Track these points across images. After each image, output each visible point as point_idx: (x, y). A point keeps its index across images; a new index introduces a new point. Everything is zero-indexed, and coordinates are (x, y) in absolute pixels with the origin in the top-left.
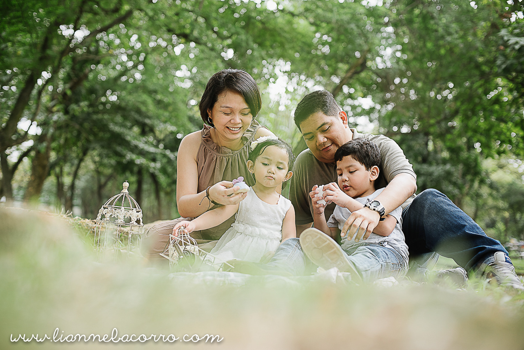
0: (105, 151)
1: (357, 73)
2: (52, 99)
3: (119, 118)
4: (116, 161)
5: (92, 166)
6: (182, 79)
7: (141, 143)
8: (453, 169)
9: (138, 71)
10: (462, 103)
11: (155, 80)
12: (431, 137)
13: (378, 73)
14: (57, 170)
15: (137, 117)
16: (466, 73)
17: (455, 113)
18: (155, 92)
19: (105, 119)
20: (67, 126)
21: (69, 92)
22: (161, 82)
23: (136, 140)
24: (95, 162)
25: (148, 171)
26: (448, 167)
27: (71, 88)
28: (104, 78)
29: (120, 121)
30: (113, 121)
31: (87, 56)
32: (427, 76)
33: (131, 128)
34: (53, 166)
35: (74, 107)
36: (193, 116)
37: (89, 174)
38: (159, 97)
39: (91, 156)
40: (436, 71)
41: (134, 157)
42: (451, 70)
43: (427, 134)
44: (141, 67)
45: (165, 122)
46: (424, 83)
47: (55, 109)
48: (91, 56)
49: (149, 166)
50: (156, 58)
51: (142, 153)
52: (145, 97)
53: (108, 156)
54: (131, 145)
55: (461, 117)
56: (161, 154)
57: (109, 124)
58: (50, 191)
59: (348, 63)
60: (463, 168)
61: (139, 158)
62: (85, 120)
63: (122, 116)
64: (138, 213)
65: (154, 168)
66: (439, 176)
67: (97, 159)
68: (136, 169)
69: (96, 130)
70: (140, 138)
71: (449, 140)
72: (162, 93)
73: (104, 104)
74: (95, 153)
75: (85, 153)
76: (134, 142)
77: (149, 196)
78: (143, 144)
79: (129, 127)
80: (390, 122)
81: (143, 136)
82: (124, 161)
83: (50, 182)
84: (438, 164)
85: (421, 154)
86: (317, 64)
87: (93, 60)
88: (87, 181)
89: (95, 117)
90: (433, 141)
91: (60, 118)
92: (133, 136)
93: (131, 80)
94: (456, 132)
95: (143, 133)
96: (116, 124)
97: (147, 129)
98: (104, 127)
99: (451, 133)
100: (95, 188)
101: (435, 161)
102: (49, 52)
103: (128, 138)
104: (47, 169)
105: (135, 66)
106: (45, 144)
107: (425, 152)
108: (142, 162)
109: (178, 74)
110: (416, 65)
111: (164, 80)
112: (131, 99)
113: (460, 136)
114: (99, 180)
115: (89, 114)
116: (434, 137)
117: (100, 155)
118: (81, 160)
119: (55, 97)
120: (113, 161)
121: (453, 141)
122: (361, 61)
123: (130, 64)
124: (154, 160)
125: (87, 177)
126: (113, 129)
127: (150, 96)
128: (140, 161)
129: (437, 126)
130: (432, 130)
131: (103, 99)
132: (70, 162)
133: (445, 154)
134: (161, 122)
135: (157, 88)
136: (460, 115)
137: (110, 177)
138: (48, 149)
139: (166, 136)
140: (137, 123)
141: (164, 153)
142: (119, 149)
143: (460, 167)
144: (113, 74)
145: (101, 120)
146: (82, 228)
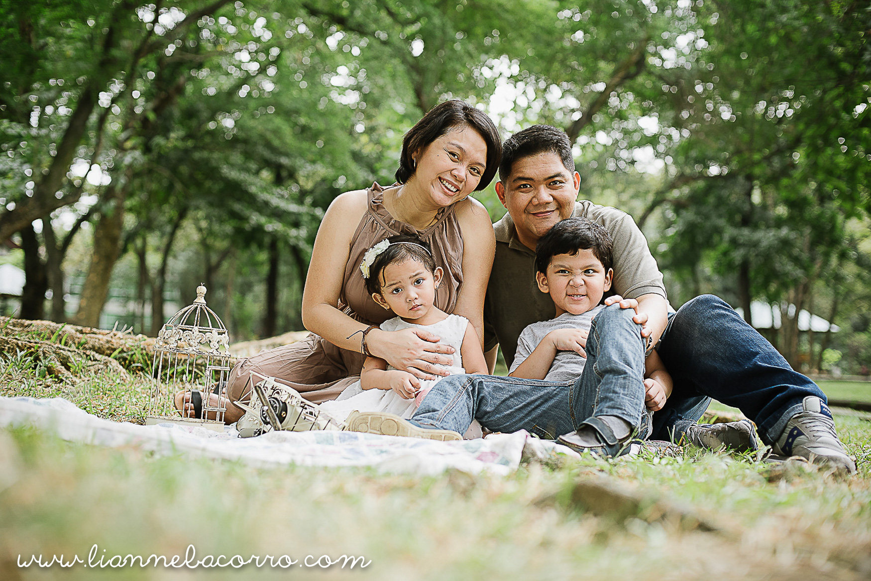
0: (216, 212)
1: (631, 77)
2: (125, 127)
3: (237, 157)
4: (234, 228)
5: (196, 236)
6: (342, 90)
7: (275, 198)
8: (793, 235)
9: (268, 78)
10: (808, 125)
11: (295, 93)
12: (756, 182)
13: (663, 76)
14: (139, 242)
15: (267, 154)
16: (814, 76)
17: (796, 143)
18: (297, 112)
19: (213, 158)
20: (150, 172)
21: (152, 116)
22: (305, 95)
23: (265, 193)
24: (200, 230)
25: (286, 242)
26: (784, 232)
27: (156, 110)
28: (211, 91)
29: (239, 162)
30: (227, 161)
31: (180, 56)
32: (747, 82)
33: (257, 173)
34: (131, 237)
35: (159, 140)
36: (360, 151)
37: (192, 248)
38: (303, 120)
39: (194, 219)
40: (764, 73)
41: (263, 220)
42: (788, 71)
43: (750, 178)
44: (272, 71)
45: (313, 162)
46: (743, 92)
47: (129, 144)
48: (189, 56)
49: (288, 234)
50: (296, 56)
51: (278, 214)
52: (279, 122)
53: (221, 221)
54: (258, 201)
55: (806, 148)
56: (308, 214)
57: (221, 166)
58: (126, 278)
59: (614, 60)
60: (811, 232)
61: (270, 223)
62: (180, 161)
63: (241, 153)
64: (220, 336)
65: (297, 238)
66: (770, 247)
67: (204, 224)
68: (267, 240)
69: (199, 176)
70: (272, 189)
71: (786, 187)
72: (308, 115)
73: (211, 133)
74: (200, 214)
75: (182, 215)
76: (262, 195)
77: (289, 285)
78: (277, 199)
79: (253, 171)
80: (687, 157)
81: (277, 186)
82: (247, 227)
83: (127, 263)
84: (768, 227)
85: (739, 210)
86: (563, 62)
87: (191, 61)
88: (189, 260)
89: (197, 155)
90: (761, 187)
91: (135, 159)
92: (261, 187)
93: (255, 94)
94: (797, 174)
95: (279, 181)
96: (232, 166)
97: (284, 174)
98: (213, 173)
99: (789, 176)
100: (203, 271)
101: (763, 222)
102: (116, 53)
103: (253, 189)
104: (121, 243)
105: (262, 70)
106: (113, 203)
107: (746, 207)
108: (276, 228)
109: (336, 81)
110: (729, 62)
111: (311, 93)
112: (257, 125)
113: (805, 180)
114: (208, 260)
115: (186, 151)
116: (761, 182)
117: (208, 217)
118: (176, 226)
119: (130, 125)
120: (228, 228)
121: (792, 188)
122: (635, 58)
123: (254, 67)
124: (296, 225)
125: (189, 253)
126: (228, 175)
127: (286, 120)
128: (273, 226)
129: (765, 165)
130: (757, 171)
131: (211, 125)
132: (159, 230)
133: (782, 211)
134: (307, 162)
135: (298, 106)
136: (804, 147)
137: (225, 254)
138: (119, 210)
139: (317, 185)
140: (267, 164)
141: (312, 213)
142: (237, 207)
143: (807, 231)
144: (226, 83)
145: (207, 162)
146: (147, 354)
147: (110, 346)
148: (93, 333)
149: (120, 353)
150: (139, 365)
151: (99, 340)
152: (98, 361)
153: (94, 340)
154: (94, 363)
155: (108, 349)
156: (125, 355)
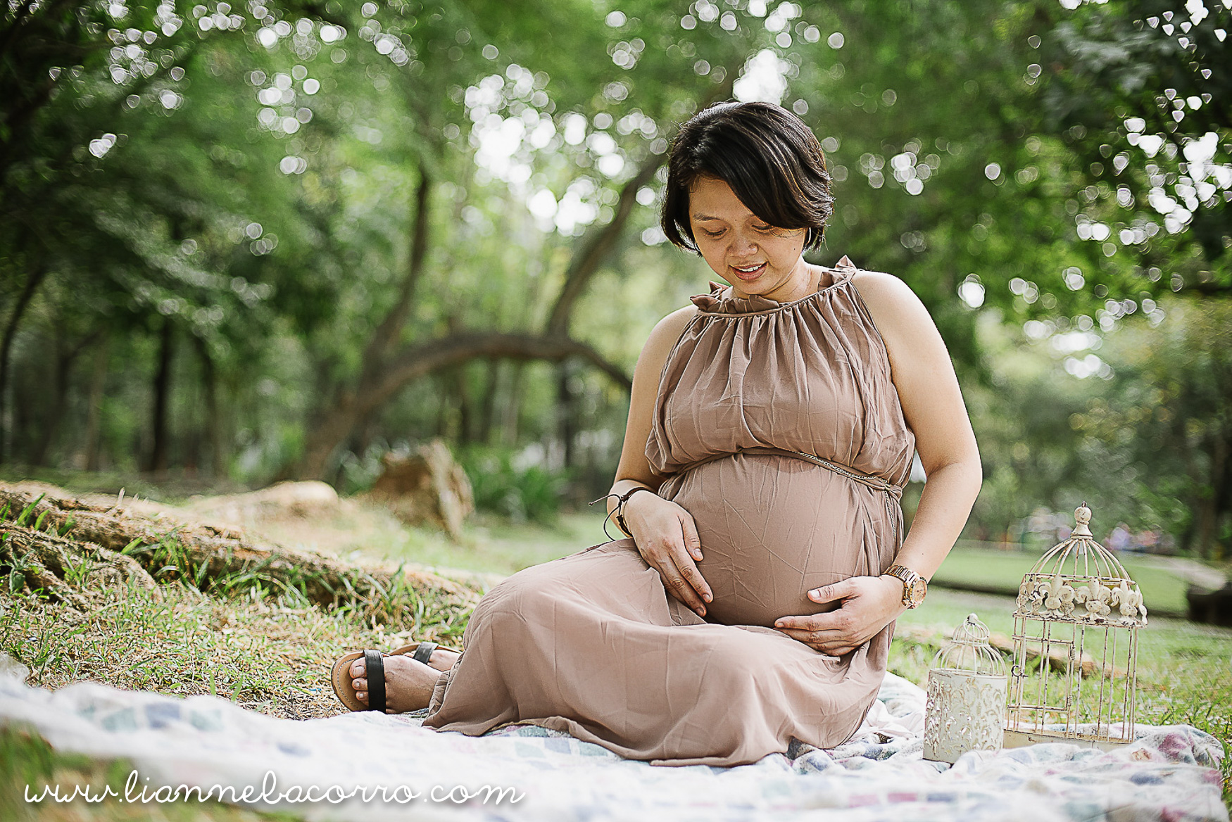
3: (121, 200)
4: (110, 304)
5: (46, 313)
7: (175, 261)
9: (170, 84)
11: (209, 111)
15: (164, 196)
18: (213, 138)
19: (85, 199)
22: (229, 115)
23: (159, 255)
25: (188, 331)
28: (86, 101)
29: (125, 207)
30: (106, 204)
33: (147, 223)
38: (221, 153)
41: (156, 293)
44: (176, 74)
48: (61, 47)
49: (192, 319)
51: (174, 285)
52: (190, 150)
53: (91, 292)
56: (220, 288)
57: (96, 213)
61: (168, 298)
63: (128, 195)
65: (204, 325)
67: (59, 295)
68: (156, 324)
69: (61, 225)
72: (230, 142)
75: (35, 281)
76: (154, 257)
79: (144, 221)
82: (131, 304)
89: (62, 194)
92: (154, 243)
95: (177, 235)
96: (113, 213)
97: (186, 226)
98: (84, 222)
105: (162, 74)
108: (175, 308)
109: (267, 97)
111: (235, 111)
114: (61, 345)
115: (48, 187)
117: (67, 285)
120: (102, 304)
123: (150, 68)
124: (204, 302)
126: (106, 225)
128: (171, 305)
134: (226, 211)
135: (216, 129)
137: (90, 340)
140: (162, 210)
141: (226, 287)
142: (117, 273)
144: (107, 91)
146: (185, 551)
147: (118, 532)
148: (81, 508)
149: (138, 546)
150: (173, 568)
151: (97, 521)
152: (107, 561)
153: (88, 521)
154: (100, 564)
155: (114, 537)
156: (144, 549)
